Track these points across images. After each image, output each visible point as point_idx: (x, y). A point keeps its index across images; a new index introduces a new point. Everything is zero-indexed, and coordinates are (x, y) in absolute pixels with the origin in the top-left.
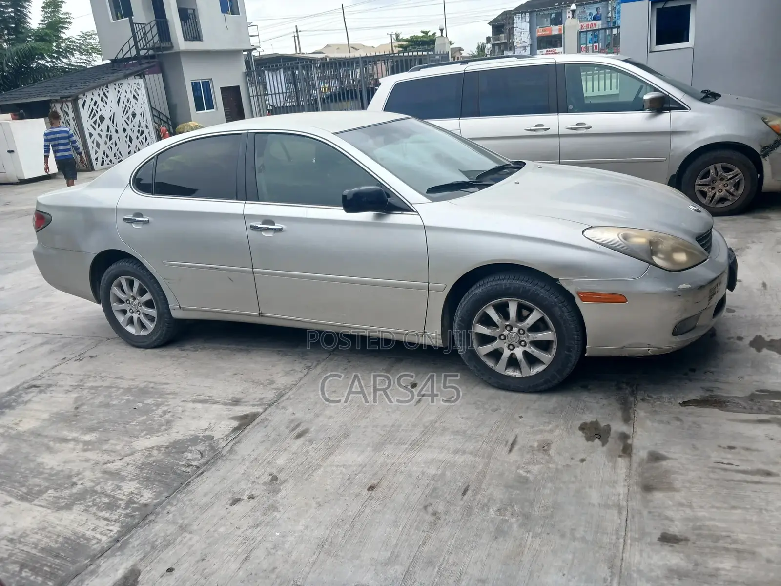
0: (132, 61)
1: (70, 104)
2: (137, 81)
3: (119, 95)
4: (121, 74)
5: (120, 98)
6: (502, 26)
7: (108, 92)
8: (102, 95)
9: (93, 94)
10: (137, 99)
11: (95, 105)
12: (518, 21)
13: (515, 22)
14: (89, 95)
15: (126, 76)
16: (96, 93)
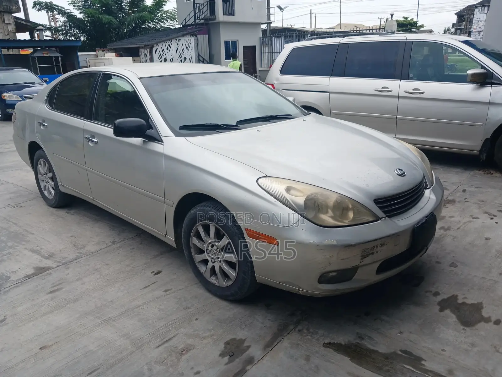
0: (190, 27)
1: (148, 50)
2: (190, 38)
3: (178, 46)
4: (181, 34)
5: (178, 48)
6: (463, 16)
7: (171, 44)
8: (167, 46)
9: (162, 45)
10: (188, 50)
11: (162, 51)
12: (478, 13)
13: (475, 13)
14: (160, 45)
15: (183, 35)
16: (164, 45)
